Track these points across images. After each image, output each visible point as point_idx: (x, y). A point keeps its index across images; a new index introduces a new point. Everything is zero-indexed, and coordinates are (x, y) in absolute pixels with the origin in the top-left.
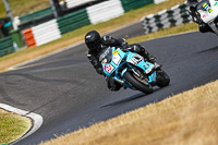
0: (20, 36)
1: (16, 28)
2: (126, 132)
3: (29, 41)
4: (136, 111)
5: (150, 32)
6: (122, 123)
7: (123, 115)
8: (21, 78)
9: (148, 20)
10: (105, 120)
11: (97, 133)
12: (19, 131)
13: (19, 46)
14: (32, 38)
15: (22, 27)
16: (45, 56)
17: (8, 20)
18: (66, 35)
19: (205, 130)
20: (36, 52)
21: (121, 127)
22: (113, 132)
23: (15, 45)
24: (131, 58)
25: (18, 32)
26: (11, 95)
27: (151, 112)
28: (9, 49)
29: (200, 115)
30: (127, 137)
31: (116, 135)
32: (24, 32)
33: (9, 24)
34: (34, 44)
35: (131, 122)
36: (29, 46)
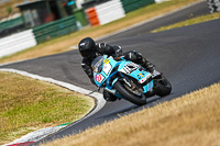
2: (191, 112)
3: (93, 20)
4: (201, 91)
5: (215, 11)
6: (186, 103)
7: (187, 95)
11: (161, 113)
12: (83, 110)
13: (83, 25)
14: (95, 17)
15: (85, 5)
18: (130, 14)
21: (185, 107)
22: (178, 111)
23: (79, 24)
24: (123, 67)
25: (81, 11)
26: (74, 74)
27: (215, 91)
30: (191, 117)
31: (180, 115)
32: (87, 11)
34: (97, 23)
35: (195, 102)
36: (93, 24)
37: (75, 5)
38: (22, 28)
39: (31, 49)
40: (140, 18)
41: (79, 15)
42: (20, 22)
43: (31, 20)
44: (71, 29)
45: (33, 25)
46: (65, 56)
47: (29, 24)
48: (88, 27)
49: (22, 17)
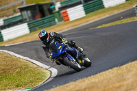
0: (60, 14)
1: (57, 10)
3: (65, 18)
10: (87, 77)
12: (42, 79)
13: (59, 21)
14: (67, 16)
15: (61, 9)
16: (74, 27)
17: (52, 4)
18: (88, 15)
20: (69, 25)
23: (56, 20)
25: (58, 12)
26: (42, 55)
32: (62, 12)
33: (53, 7)
34: (69, 20)
36: (65, 21)
37: (54, 8)
38: (21, 22)
39: (26, 35)
40: (94, 17)
41: (57, 14)
42: (21, 18)
43: (27, 17)
44: (52, 23)
45: (28, 20)
47: (26, 19)
48: (62, 22)
49: (21, 15)
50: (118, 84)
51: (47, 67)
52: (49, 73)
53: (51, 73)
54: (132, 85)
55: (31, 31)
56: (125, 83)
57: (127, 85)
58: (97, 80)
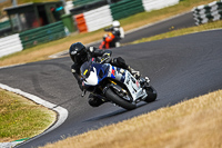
0: (72, 21)
1: (68, 13)
3: (81, 27)
5: (200, 23)
8: (57, 68)
9: (198, 10)
12: (42, 125)
13: (71, 31)
14: (84, 23)
15: (74, 12)
17: (60, 4)
19: (197, 143)
23: (66, 30)
25: (70, 16)
26: (43, 86)
28: (60, 34)
29: (198, 126)
31: (113, 142)
32: (75, 17)
33: (61, 8)
34: (86, 30)
36: (81, 31)
37: (63, 11)
38: (9, 32)
39: (17, 54)
41: (67, 21)
42: (8, 27)
43: (18, 24)
44: (59, 35)
45: (20, 29)
46: (39, 66)
47: (16, 28)
48: (76, 34)
49: (10, 21)
50: (167, 135)
51: (52, 106)
52: (54, 116)
53: (58, 115)
54: (190, 137)
55: (25, 47)
56: (178, 133)
57: (181, 136)
58: (133, 128)
